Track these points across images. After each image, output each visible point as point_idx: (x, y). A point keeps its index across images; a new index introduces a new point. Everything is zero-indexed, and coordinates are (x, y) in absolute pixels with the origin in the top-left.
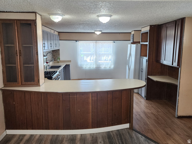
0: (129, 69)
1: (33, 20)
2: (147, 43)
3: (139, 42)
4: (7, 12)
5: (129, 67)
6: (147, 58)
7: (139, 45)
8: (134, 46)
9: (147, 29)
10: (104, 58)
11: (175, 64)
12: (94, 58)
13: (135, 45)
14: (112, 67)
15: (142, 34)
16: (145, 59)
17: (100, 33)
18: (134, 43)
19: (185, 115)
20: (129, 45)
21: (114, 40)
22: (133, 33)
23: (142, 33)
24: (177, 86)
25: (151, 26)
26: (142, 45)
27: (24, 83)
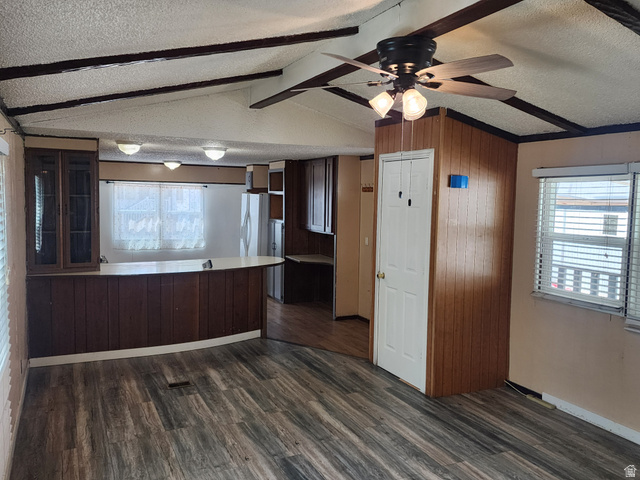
0: (247, 247)
1: (93, 152)
2: (282, 193)
3: (265, 190)
4: (42, 136)
5: (245, 241)
6: (283, 222)
7: (266, 196)
8: (255, 198)
9: (280, 166)
10: (181, 225)
11: (328, 231)
12: (156, 224)
13: (257, 196)
14: (203, 245)
15: (271, 174)
16: (279, 224)
17: (178, 165)
18: (253, 191)
19: (347, 315)
20: (245, 196)
21: (205, 183)
22: (250, 169)
23: (269, 171)
24: (333, 266)
25: (288, 162)
26: (271, 195)
27: (70, 264)
